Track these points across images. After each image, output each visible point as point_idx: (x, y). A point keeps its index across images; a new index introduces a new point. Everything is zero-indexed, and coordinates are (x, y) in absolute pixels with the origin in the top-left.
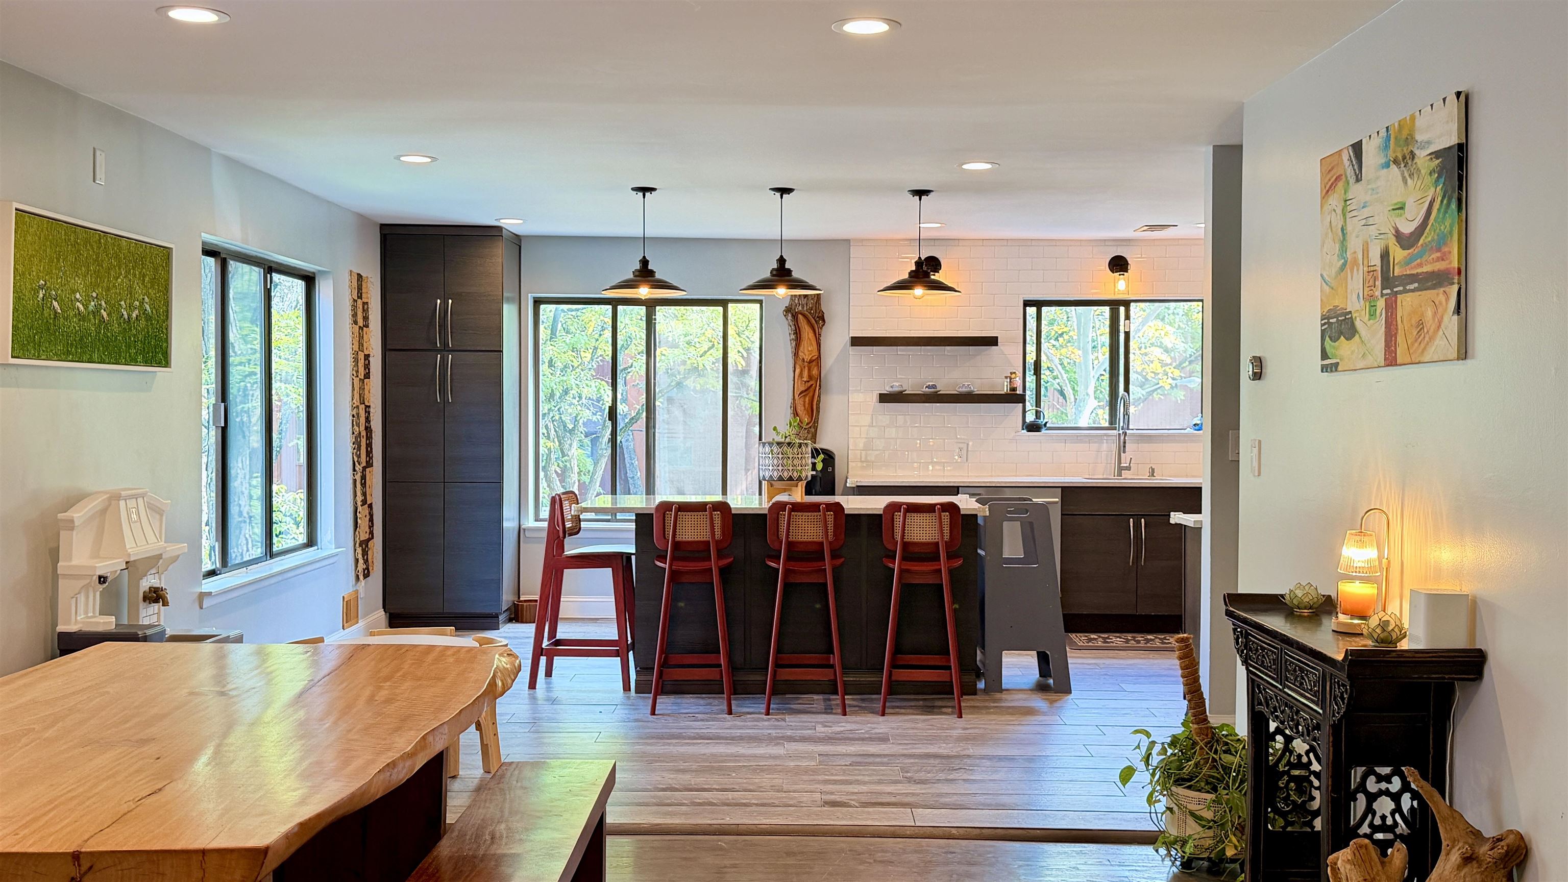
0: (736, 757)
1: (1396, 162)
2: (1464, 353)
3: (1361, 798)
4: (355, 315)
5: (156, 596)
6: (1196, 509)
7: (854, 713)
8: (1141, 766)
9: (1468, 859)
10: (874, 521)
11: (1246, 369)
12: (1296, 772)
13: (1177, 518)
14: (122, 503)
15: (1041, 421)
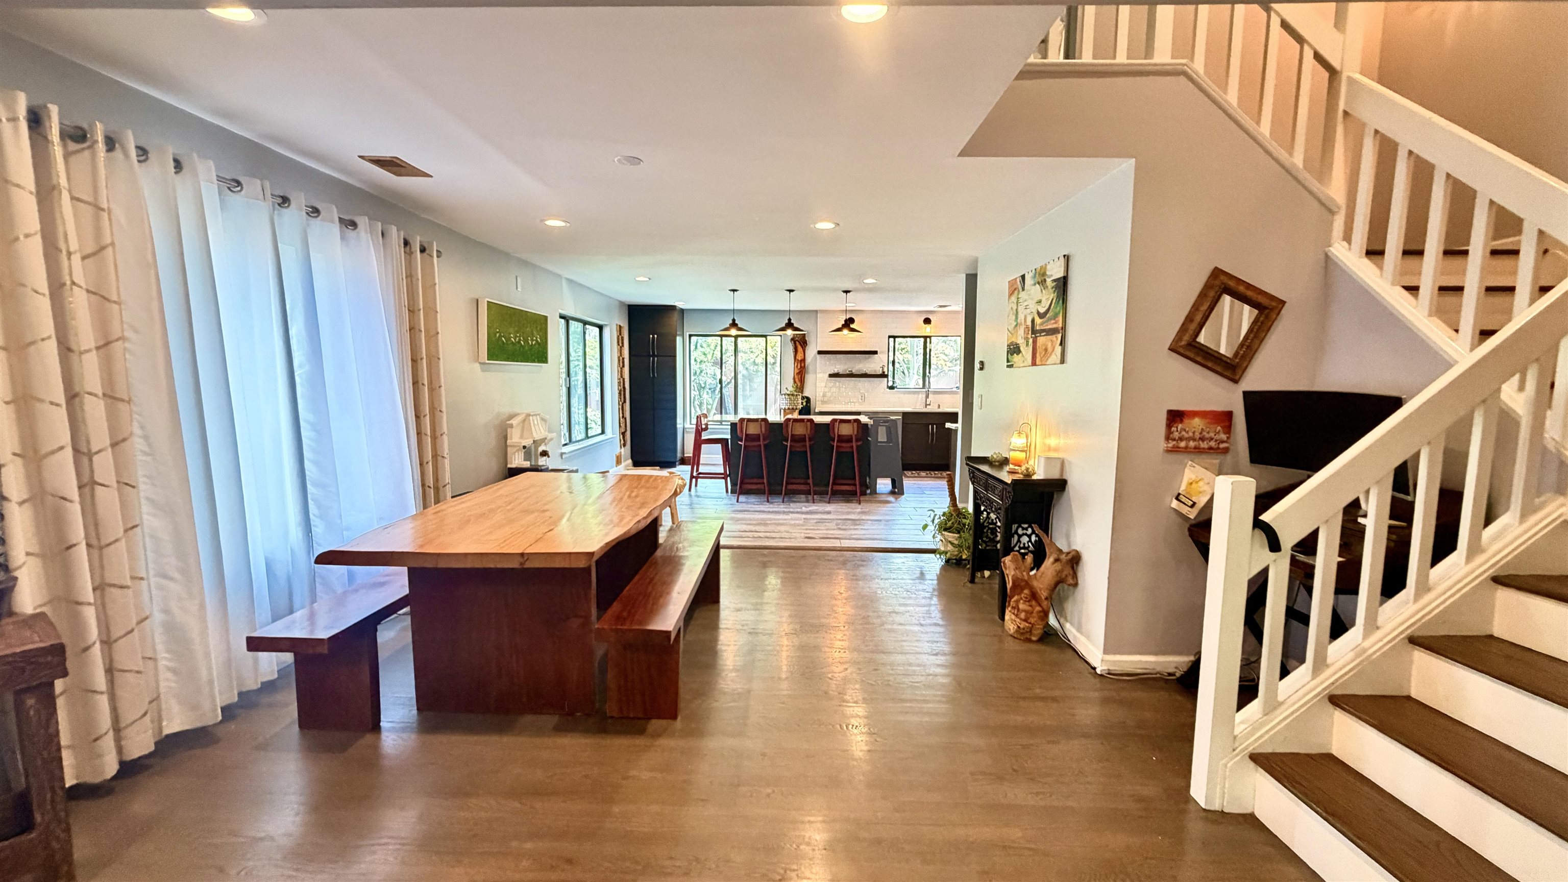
0: (770, 519)
1: (1039, 283)
2: (1063, 361)
3: (1016, 537)
4: (618, 342)
5: (544, 454)
6: (956, 422)
7: (818, 502)
8: (931, 523)
9: (1057, 560)
10: (826, 426)
11: (977, 366)
12: (991, 526)
13: (948, 425)
14: (531, 418)
15: (895, 385)
